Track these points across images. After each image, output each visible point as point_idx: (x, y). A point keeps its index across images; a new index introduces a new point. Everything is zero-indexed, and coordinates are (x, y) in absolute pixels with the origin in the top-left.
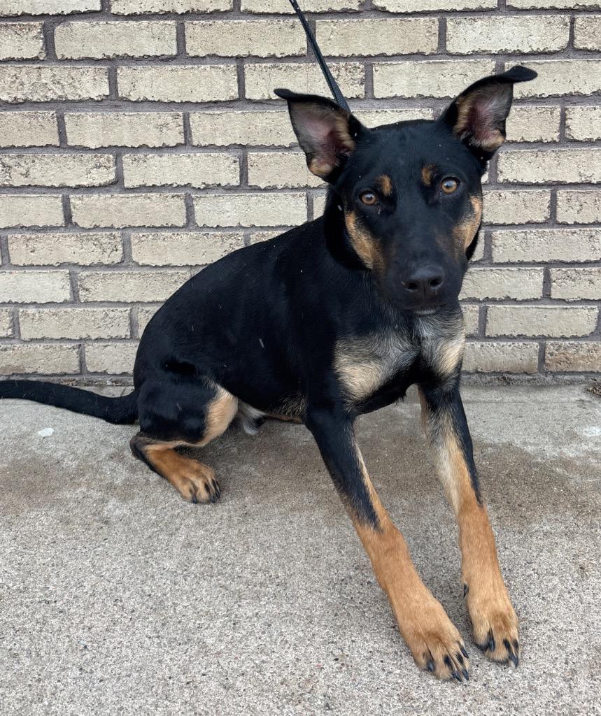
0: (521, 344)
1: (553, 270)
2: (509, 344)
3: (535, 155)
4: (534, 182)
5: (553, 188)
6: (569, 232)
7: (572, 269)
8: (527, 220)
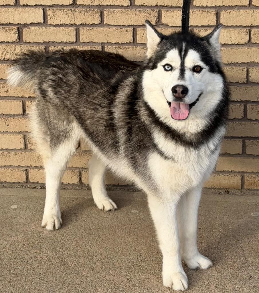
0: (233, 175)
1: (246, 141)
2: (228, 175)
3: (236, 88)
4: (236, 101)
5: (245, 103)
6: (253, 124)
7: (256, 140)
8: (234, 118)
